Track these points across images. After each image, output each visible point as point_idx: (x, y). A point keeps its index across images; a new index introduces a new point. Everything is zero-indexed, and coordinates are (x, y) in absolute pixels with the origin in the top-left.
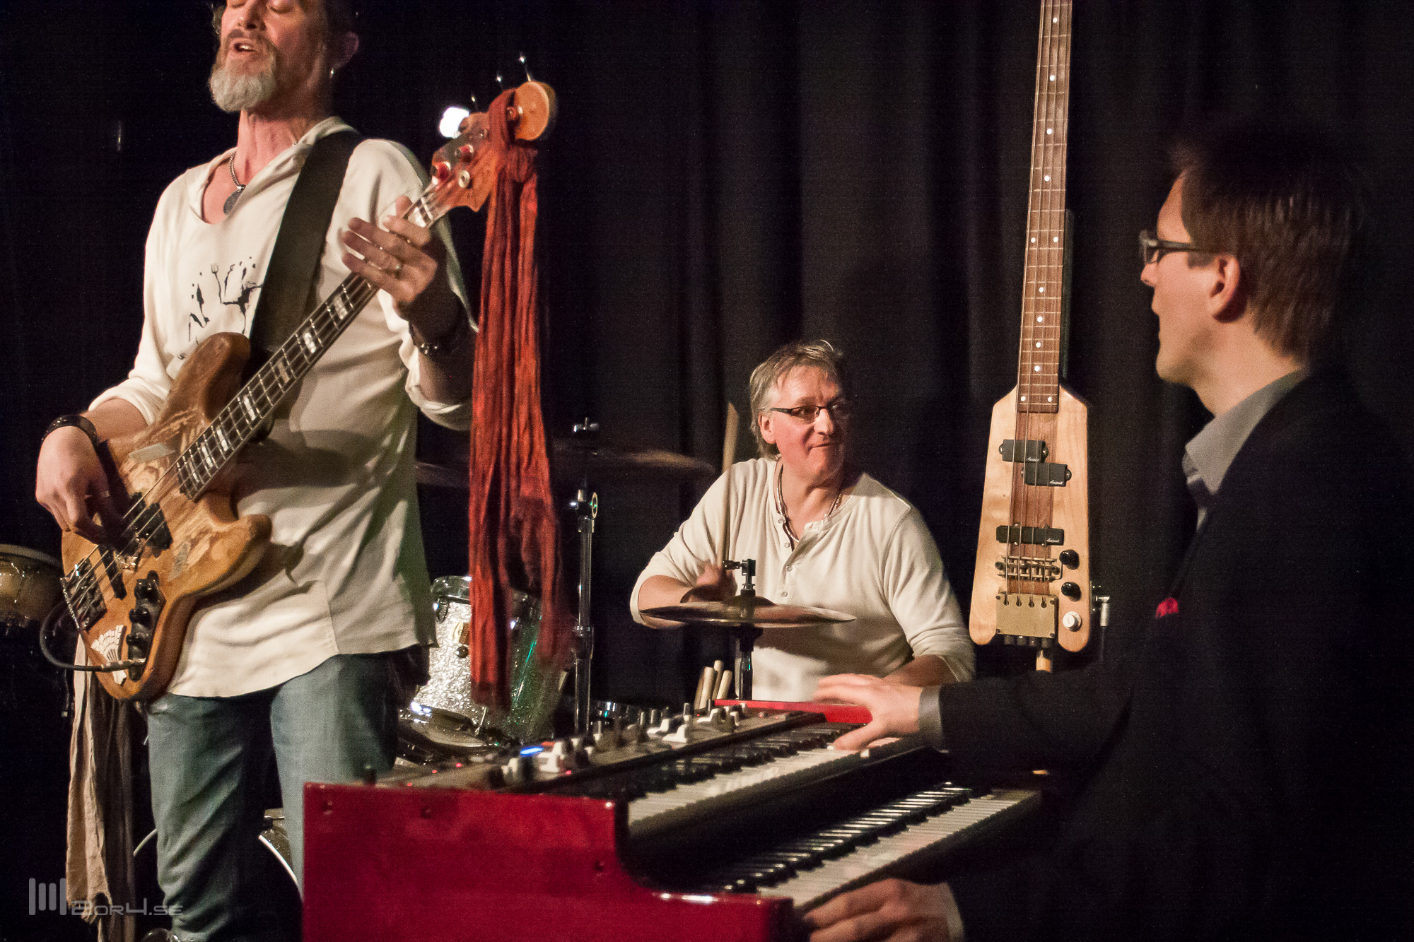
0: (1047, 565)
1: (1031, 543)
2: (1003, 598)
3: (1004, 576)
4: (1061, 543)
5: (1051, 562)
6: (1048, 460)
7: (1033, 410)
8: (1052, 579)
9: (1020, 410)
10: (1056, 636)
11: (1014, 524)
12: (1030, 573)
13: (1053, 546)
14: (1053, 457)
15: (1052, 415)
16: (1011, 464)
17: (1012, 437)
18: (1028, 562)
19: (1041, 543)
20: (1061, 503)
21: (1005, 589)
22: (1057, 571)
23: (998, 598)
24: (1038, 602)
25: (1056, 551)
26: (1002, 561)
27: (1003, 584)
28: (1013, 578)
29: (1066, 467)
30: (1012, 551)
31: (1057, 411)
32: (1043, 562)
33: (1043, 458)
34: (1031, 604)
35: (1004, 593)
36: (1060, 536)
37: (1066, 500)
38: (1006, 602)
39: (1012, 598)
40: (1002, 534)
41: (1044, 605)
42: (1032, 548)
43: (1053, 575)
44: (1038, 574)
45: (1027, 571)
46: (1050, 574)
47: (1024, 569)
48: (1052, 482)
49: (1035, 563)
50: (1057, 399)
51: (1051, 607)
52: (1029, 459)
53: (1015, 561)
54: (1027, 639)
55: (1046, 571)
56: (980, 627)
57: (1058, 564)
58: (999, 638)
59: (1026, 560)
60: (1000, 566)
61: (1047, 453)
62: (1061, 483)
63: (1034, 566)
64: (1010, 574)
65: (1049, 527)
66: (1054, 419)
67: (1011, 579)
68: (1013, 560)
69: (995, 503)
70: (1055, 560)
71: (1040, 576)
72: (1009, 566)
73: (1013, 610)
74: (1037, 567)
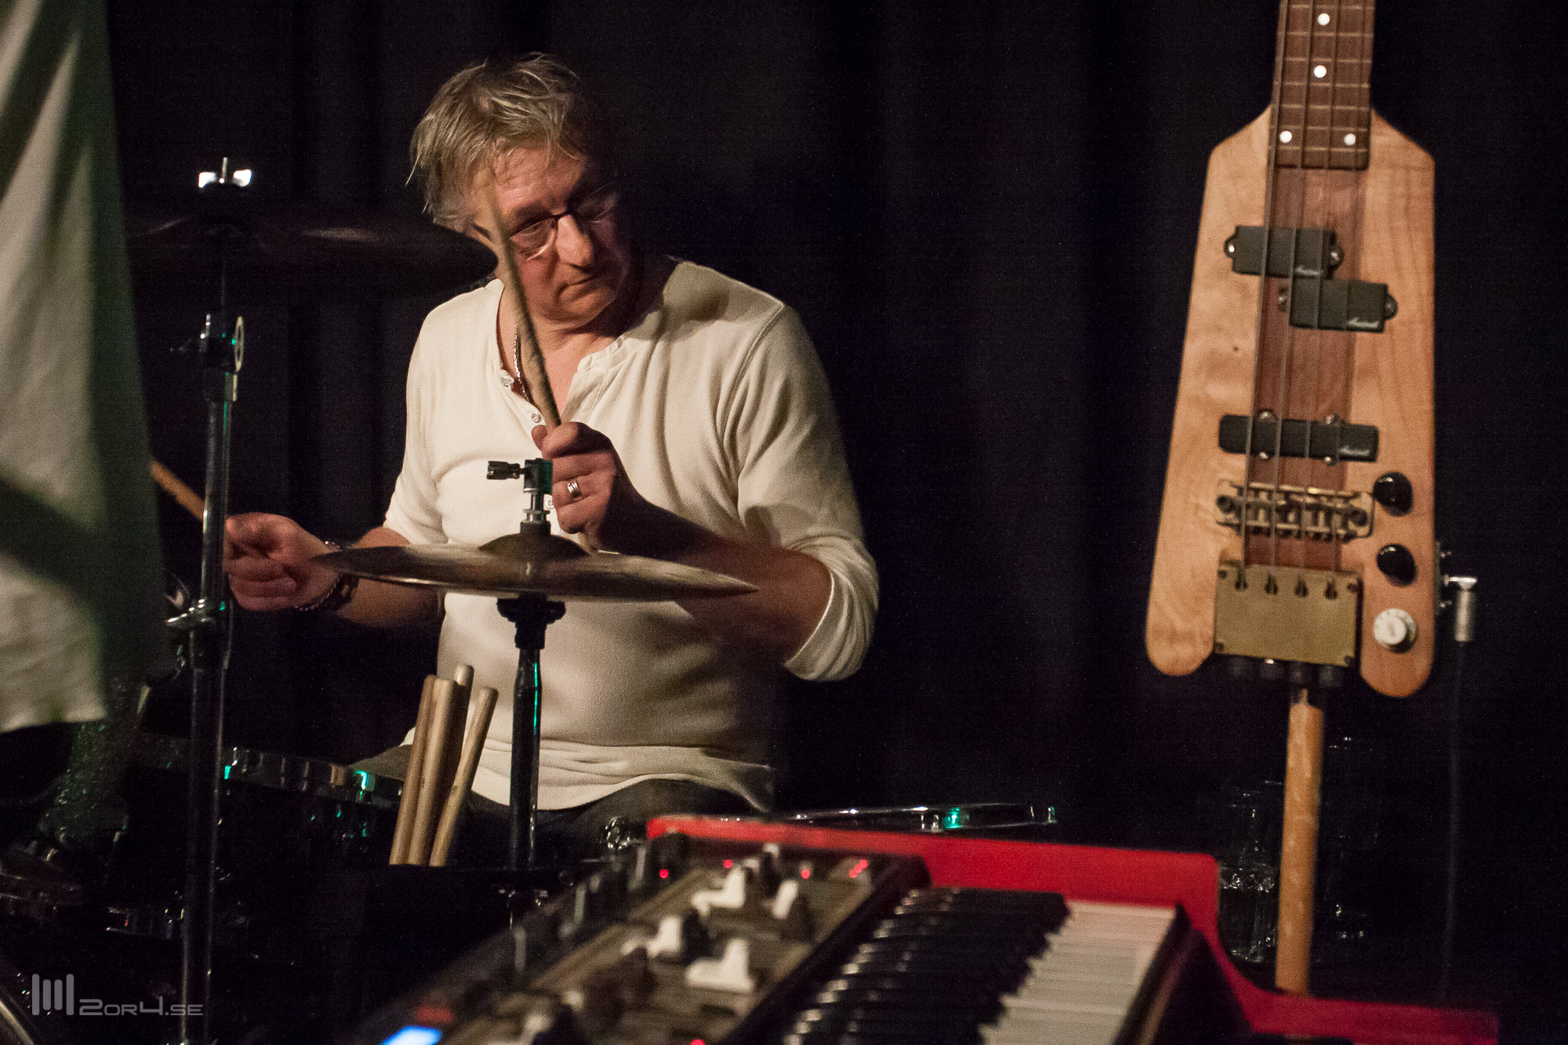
0: (1340, 505)
1: (1302, 456)
2: (1234, 576)
3: (1237, 528)
4: (1372, 458)
5: (1346, 499)
6: (1342, 273)
7: (1308, 164)
8: (1350, 537)
9: (1278, 163)
10: (1355, 662)
11: (1259, 411)
12: (1298, 521)
13: (1351, 465)
14: (1354, 267)
15: (1351, 174)
16: (1254, 282)
17: (1256, 220)
18: (1294, 497)
19: (1322, 457)
20: (1371, 371)
21: (1238, 554)
22: (1361, 518)
23: (1222, 574)
24: (1317, 590)
25: (1360, 477)
26: (1232, 493)
27: (1233, 545)
28: (1258, 530)
29: (1385, 288)
30: (1252, 473)
31: (1364, 167)
32: (1330, 498)
33: (1330, 269)
34: (1302, 590)
35: (1232, 563)
36: (1368, 440)
37: (1384, 364)
38: (1240, 584)
39: (1256, 574)
40: (1230, 434)
41: (1331, 593)
42: (1302, 466)
43: (1352, 526)
44: (1315, 523)
45: (1291, 517)
46: (1344, 525)
47: (1283, 512)
48: (1354, 322)
49: (1309, 500)
50: (1364, 140)
51: (1347, 598)
52: (1300, 270)
53: (1263, 496)
54: (1284, 665)
55: (1337, 520)
56: (1174, 637)
57: (1365, 503)
58: (1217, 661)
59: (1287, 494)
60: (1222, 501)
61: (1341, 255)
62: (1374, 325)
63: (1309, 507)
64: (1252, 523)
65: (1343, 422)
66: (1357, 183)
67: (1251, 533)
68: (1257, 491)
69: (1217, 366)
70: (1356, 495)
71: (1322, 528)
72: (1248, 506)
73: (1256, 602)
74: (1315, 509)
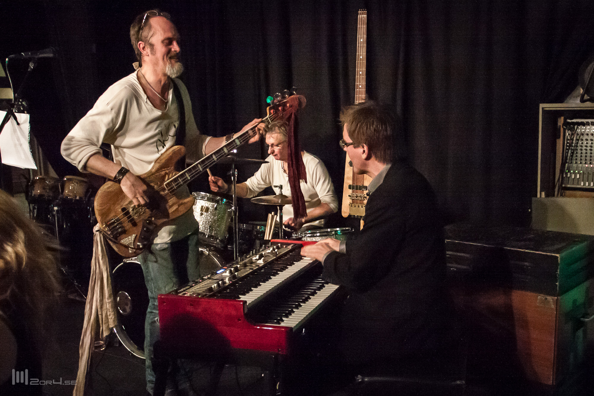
0: (363, 196)
1: (358, 189)
2: (351, 205)
3: (351, 199)
11: (353, 184)
12: (358, 198)
13: (364, 191)
19: (361, 190)
20: (366, 179)
21: (351, 202)
23: (349, 205)
24: (360, 207)
26: (350, 194)
27: (351, 201)
30: (353, 192)
34: (359, 207)
35: (351, 203)
39: (353, 205)
40: (350, 187)
42: (359, 191)
43: (364, 199)
49: (359, 195)
54: (358, 216)
56: (345, 213)
57: (366, 196)
58: (350, 216)
59: (357, 195)
60: (349, 196)
63: (359, 196)
65: (363, 185)
67: (353, 199)
68: (353, 194)
69: (348, 178)
70: (365, 195)
71: (361, 199)
72: (352, 196)
73: (354, 208)
74: (360, 197)
